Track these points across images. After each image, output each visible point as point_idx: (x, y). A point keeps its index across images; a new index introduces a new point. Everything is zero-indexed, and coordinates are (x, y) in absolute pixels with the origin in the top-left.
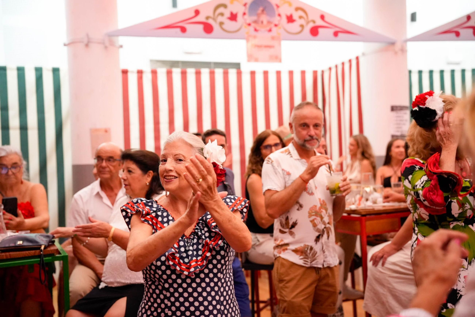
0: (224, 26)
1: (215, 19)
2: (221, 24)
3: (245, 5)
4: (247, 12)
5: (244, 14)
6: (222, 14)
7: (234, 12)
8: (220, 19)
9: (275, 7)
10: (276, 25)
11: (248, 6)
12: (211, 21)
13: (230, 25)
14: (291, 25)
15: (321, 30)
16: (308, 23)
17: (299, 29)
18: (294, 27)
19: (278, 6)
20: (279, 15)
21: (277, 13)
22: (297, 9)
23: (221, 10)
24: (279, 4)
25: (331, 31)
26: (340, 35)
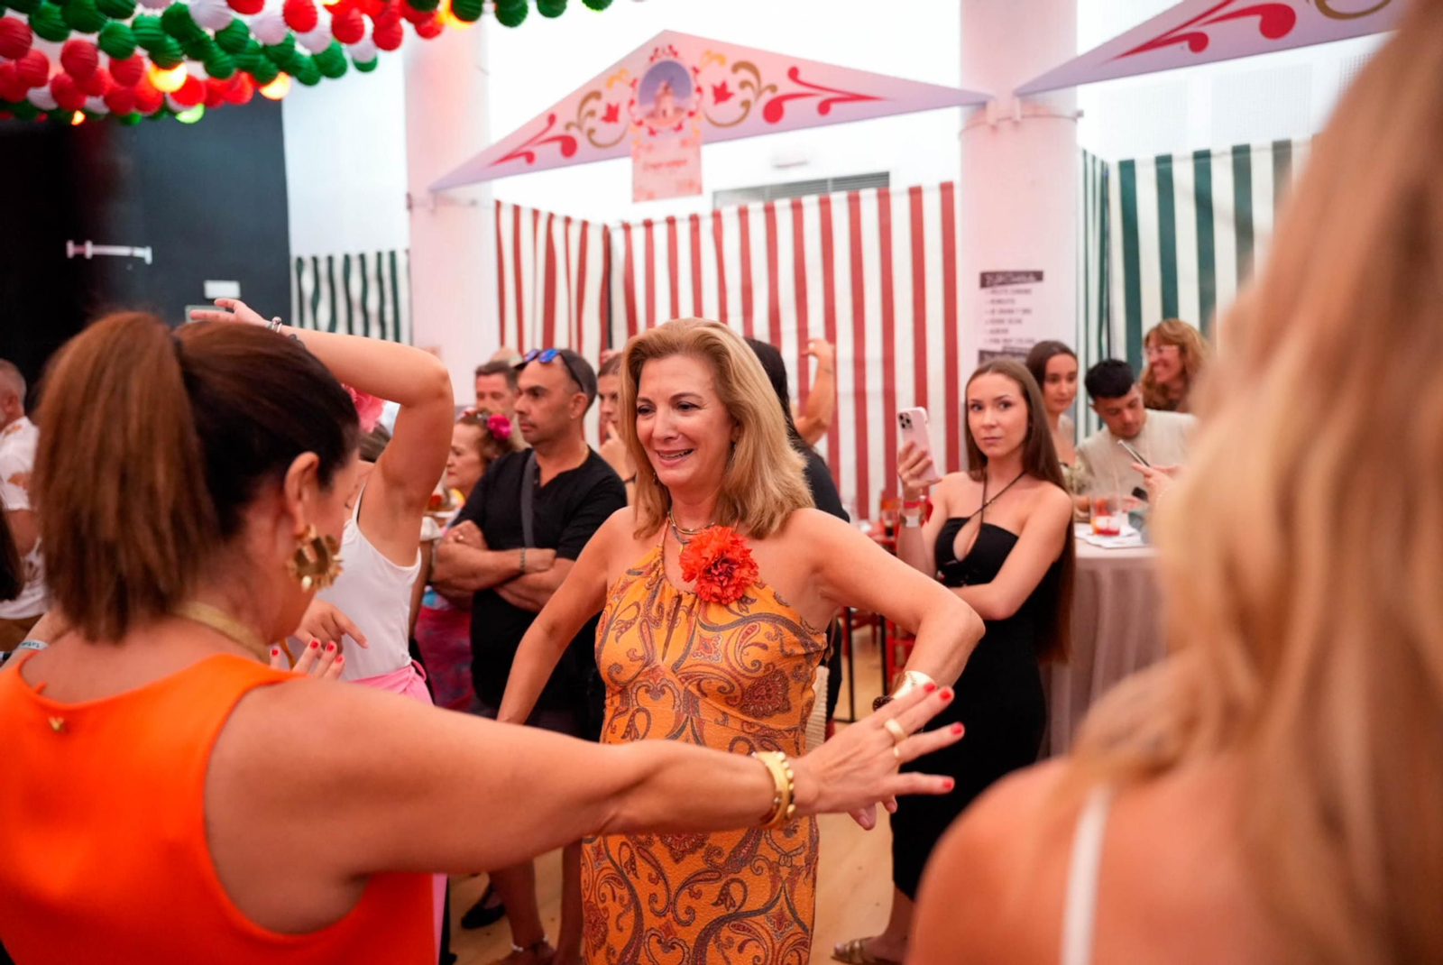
0: (596, 137)
1: (579, 127)
2: (591, 132)
3: (633, 84)
4: (636, 97)
5: (632, 103)
6: (592, 113)
7: (613, 104)
8: (590, 123)
9: (691, 73)
10: (691, 114)
11: (638, 85)
12: (574, 132)
13: (606, 132)
14: (723, 106)
15: (787, 105)
16: (759, 94)
17: (741, 111)
18: (730, 109)
19: (696, 71)
20: (699, 90)
21: (694, 86)
22: (736, 68)
23: (592, 104)
24: (698, 65)
25: (814, 102)
26: (835, 107)
